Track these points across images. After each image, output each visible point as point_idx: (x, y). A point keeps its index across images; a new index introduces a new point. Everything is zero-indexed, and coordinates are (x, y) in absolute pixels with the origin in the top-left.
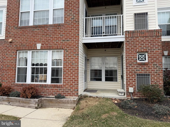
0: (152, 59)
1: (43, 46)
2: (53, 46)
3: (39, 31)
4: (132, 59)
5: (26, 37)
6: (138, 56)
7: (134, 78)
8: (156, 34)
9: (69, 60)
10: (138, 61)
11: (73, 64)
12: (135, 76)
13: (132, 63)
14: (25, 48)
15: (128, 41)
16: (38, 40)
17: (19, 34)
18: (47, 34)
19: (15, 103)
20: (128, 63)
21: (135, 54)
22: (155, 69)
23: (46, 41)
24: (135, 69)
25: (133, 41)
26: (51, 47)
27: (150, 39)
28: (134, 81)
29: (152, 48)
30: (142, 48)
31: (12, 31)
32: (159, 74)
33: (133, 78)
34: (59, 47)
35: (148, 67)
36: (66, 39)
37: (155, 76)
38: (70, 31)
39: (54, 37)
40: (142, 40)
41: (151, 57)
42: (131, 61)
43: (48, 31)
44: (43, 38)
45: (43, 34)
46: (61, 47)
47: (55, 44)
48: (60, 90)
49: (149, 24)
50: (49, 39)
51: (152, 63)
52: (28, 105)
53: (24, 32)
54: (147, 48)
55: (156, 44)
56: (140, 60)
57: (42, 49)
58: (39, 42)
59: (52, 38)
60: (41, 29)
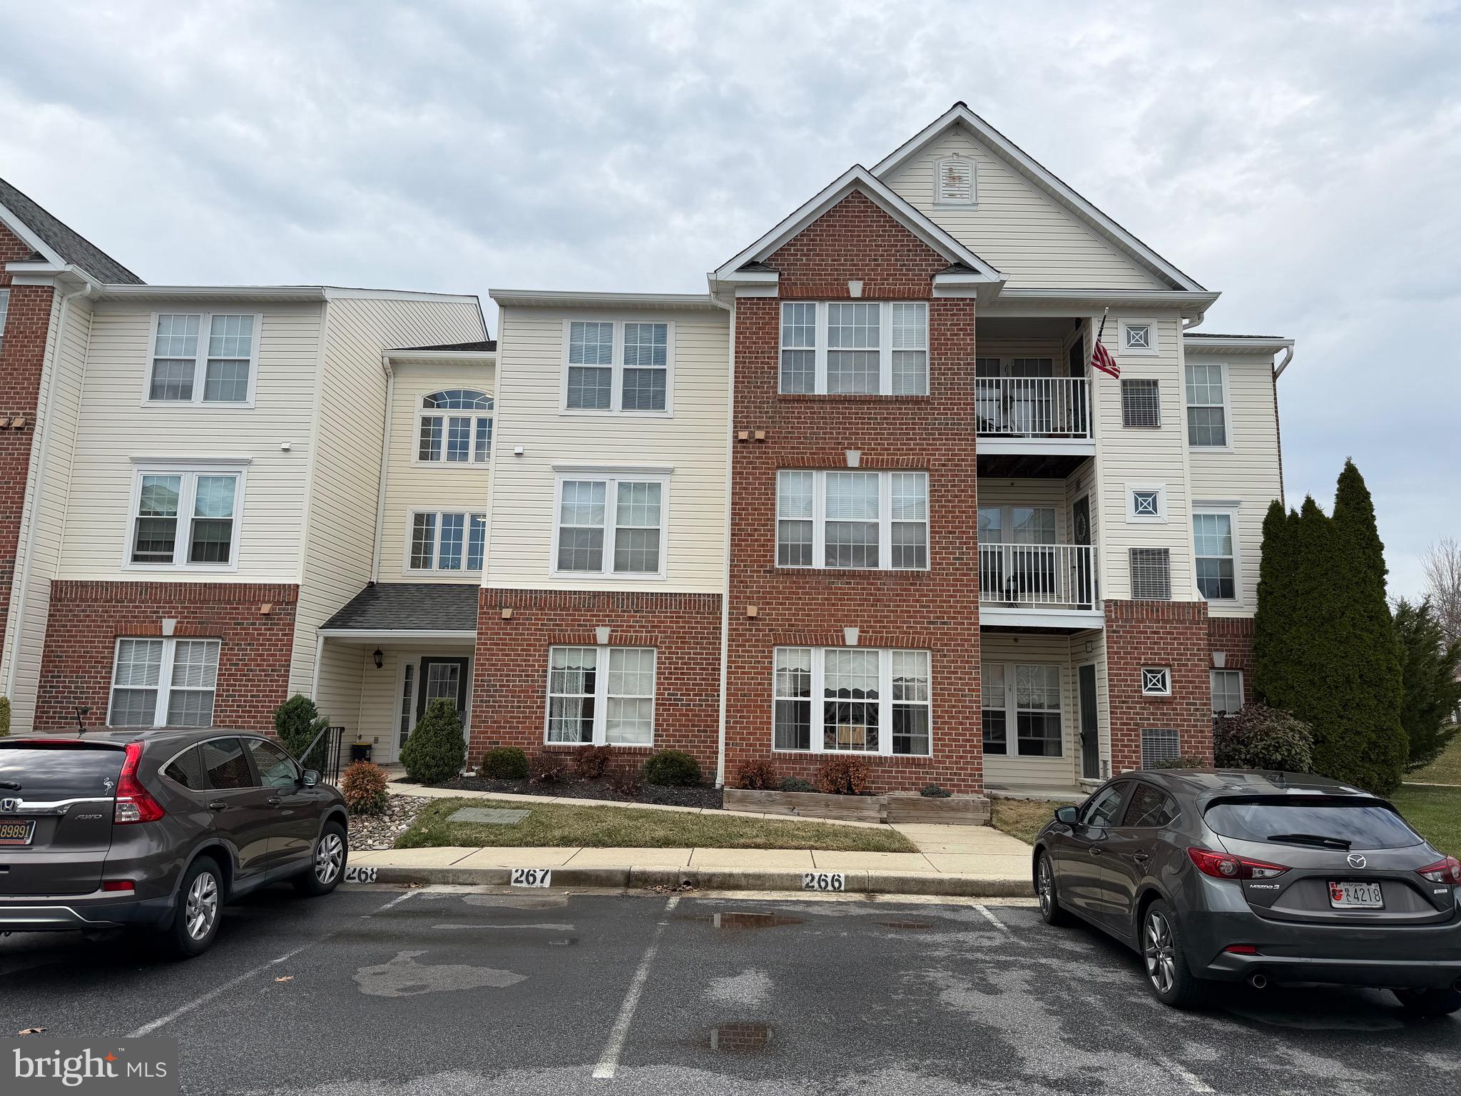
0: (1184, 687)
1: (865, 637)
2: (898, 637)
3: (849, 589)
4: (1129, 686)
5: (807, 604)
6: (1145, 676)
7: (1136, 741)
8: (1194, 617)
9: (951, 684)
10: (1145, 693)
11: (965, 696)
12: (1138, 736)
13: (1129, 697)
14: (805, 638)
15: (1114, 632)
16: (846, 616)
17: (780, 593)
18: (878, 600)
19: (812, 808)
20: (1118, 697)
21: (1135, 670)
22: (1191, 715)
23: (875, 622)
24: (1138, 714)
25: (1128, 632)
26: (892, 642)
27: (1175, 628)
28: (1134, 752)
29: (1181, 655)
30: (1156, 654)
31: (755, 582)
32: (1202, 732)
33: (1132, 741)
34: (919, 641)
35: (1173, 709)
36: (938, 618)
37: (1193, 737)
38: (951, 596)
39: (902, 611)
40: (1155, 630)
41: (1181, 682)
42: (1124, 691)
43: (879, 589)
44: (865, 611)
45: (866, 600)
46: (924, 642)
47: (905, 633)
48: (927, 773)
49: (1173, 582)
50: (886, 617)
51: (1184, 698)
52: (855, 814)
53: (798, 588)
54: (1168, 654)
55: (1194, 644)
56: (1150, 689)
57: (862, 642)
58: (852, 624)
59: (892, 611)
60: (858, 584)
